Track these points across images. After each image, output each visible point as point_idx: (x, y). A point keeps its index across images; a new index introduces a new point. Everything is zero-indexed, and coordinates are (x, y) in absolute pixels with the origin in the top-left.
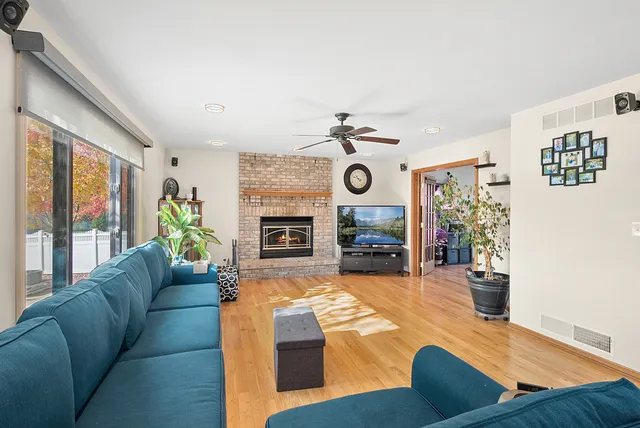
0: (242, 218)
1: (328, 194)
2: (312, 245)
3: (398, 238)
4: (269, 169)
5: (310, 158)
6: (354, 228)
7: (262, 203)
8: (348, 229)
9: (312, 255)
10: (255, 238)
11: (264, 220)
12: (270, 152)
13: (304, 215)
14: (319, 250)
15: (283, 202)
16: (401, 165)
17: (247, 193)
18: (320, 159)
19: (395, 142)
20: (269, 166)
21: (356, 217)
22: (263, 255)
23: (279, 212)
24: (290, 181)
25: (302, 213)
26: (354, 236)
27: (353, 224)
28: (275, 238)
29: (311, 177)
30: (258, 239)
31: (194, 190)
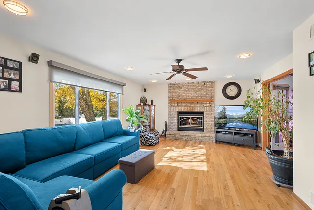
0: (170, 112)
1: (211, 100)
2: (203, 126)
3: (253, 125)
4: (181, 90)
5: (201, 83)
6: (226, 119)
7: (178, 106)
8: (221, 120)
9: (203, 131)
10: (175, 121)
11: (179, 113)
12: (181, 82)
13: (198, 111)
14: (206, 129)
15: (188, 104)
16: (255, 80)
17: (171, 101)
18: (207, 82)
19: (206, 69)
20: (181, 88)
21: (227, 113)
22: (179, 129)
23: (186, 109)
24: (191, 94)
25: (198, 110)
26: (225, 124)
27: (225, 117)
28: (185, 121)
29: (202, 92)
30: (176, 122)
31: (152, 100)
